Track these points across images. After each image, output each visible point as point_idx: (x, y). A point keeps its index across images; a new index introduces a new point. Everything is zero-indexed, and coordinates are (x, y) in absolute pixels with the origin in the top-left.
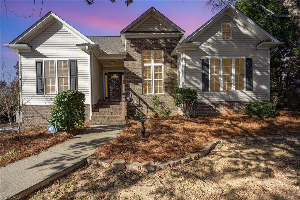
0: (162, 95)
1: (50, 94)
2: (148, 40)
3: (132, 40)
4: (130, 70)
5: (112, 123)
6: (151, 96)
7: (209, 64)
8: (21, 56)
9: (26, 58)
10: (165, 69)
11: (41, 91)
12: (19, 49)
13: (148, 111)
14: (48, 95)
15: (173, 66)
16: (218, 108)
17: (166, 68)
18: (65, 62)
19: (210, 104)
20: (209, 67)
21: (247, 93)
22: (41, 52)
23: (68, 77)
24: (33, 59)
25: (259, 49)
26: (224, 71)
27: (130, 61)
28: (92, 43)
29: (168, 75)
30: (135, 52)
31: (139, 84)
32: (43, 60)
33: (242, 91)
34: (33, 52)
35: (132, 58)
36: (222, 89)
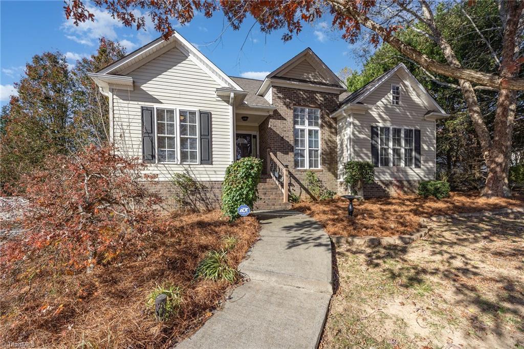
0: (319, 171)
1: (165, 163)
2: (302, 93)
3: (279, 89)
4: (278, 132)
5: (273, 207)
6: (305, 171)
7: (379, 132)
8: (113, 95)
9: (123, 100)
10: (322, 135)
11: (151, 158)
12: (109, 83)
13: (301, 193)
14: (164, 164)
15: (333, 130)
16: (388, 188)
17: (324, 134)
18: (193, 113)
19: (380, 183)
20: (379, 136)
21: (416, 171)
22: (151, 93)
23: (197, 137)
24: (136, 103)
25: (427, 120)
26: (394, 142)
27: (278, 119)
28: (238, 88)
29: (326, 143)
30: (285, 107)
31: (290, 153)
32: (155, 107)
33: (411, 168)
34: (135, 91)
35: (280, 115)
36: (392, 165)
